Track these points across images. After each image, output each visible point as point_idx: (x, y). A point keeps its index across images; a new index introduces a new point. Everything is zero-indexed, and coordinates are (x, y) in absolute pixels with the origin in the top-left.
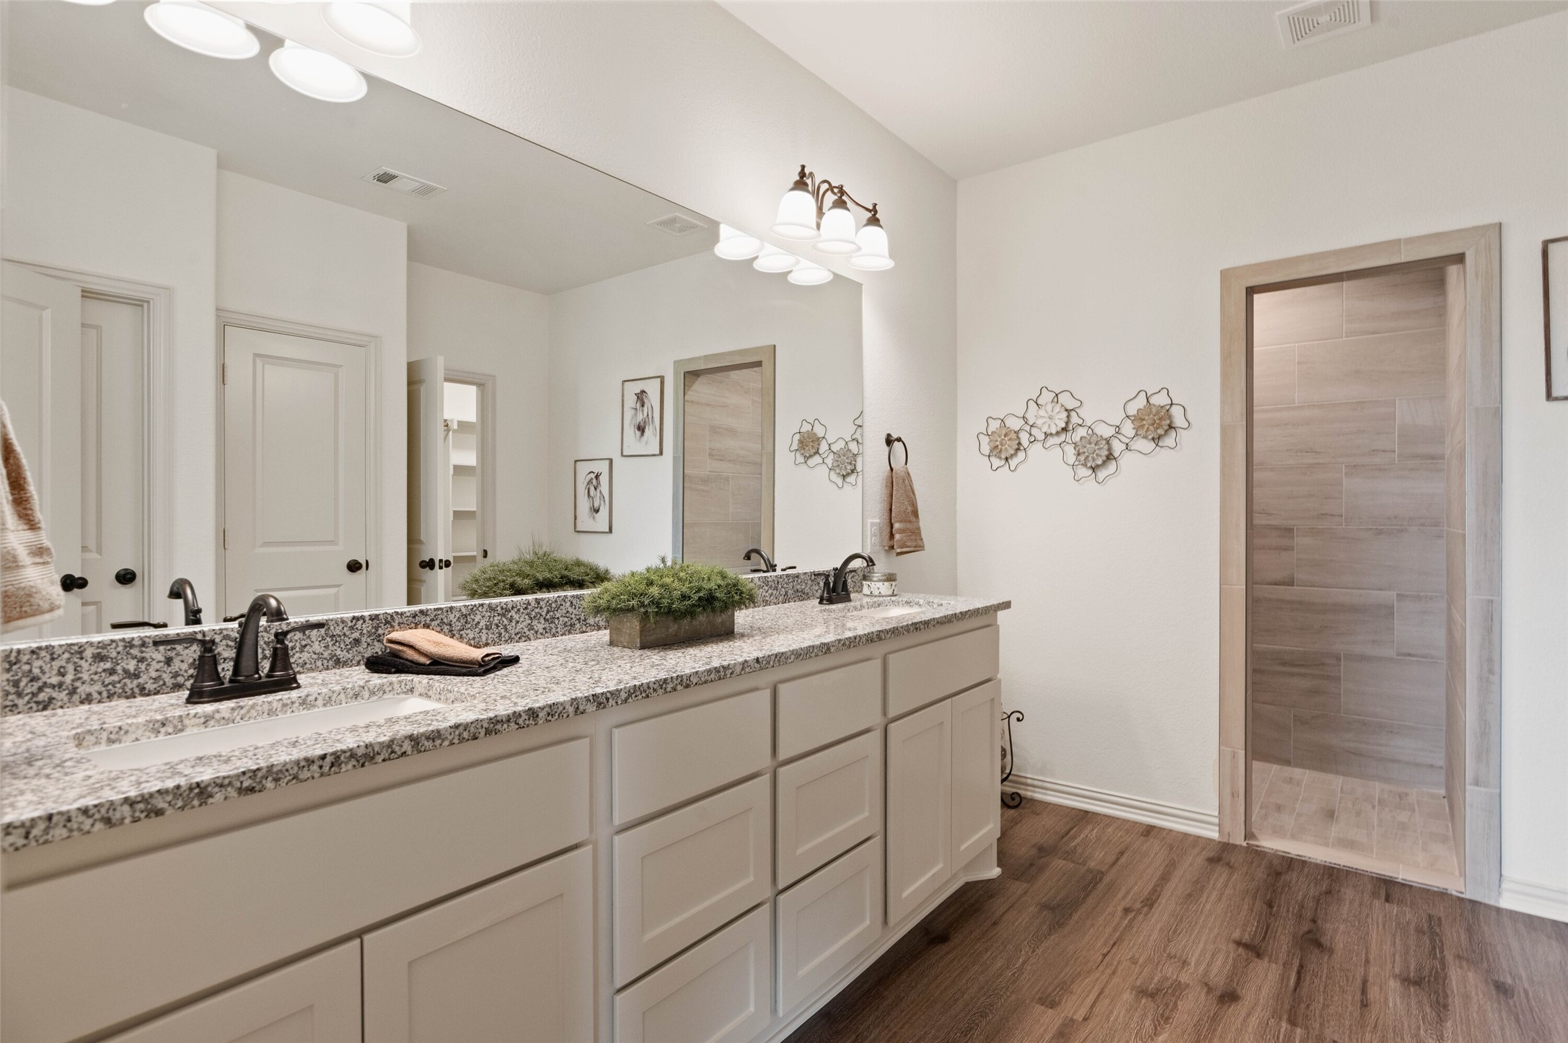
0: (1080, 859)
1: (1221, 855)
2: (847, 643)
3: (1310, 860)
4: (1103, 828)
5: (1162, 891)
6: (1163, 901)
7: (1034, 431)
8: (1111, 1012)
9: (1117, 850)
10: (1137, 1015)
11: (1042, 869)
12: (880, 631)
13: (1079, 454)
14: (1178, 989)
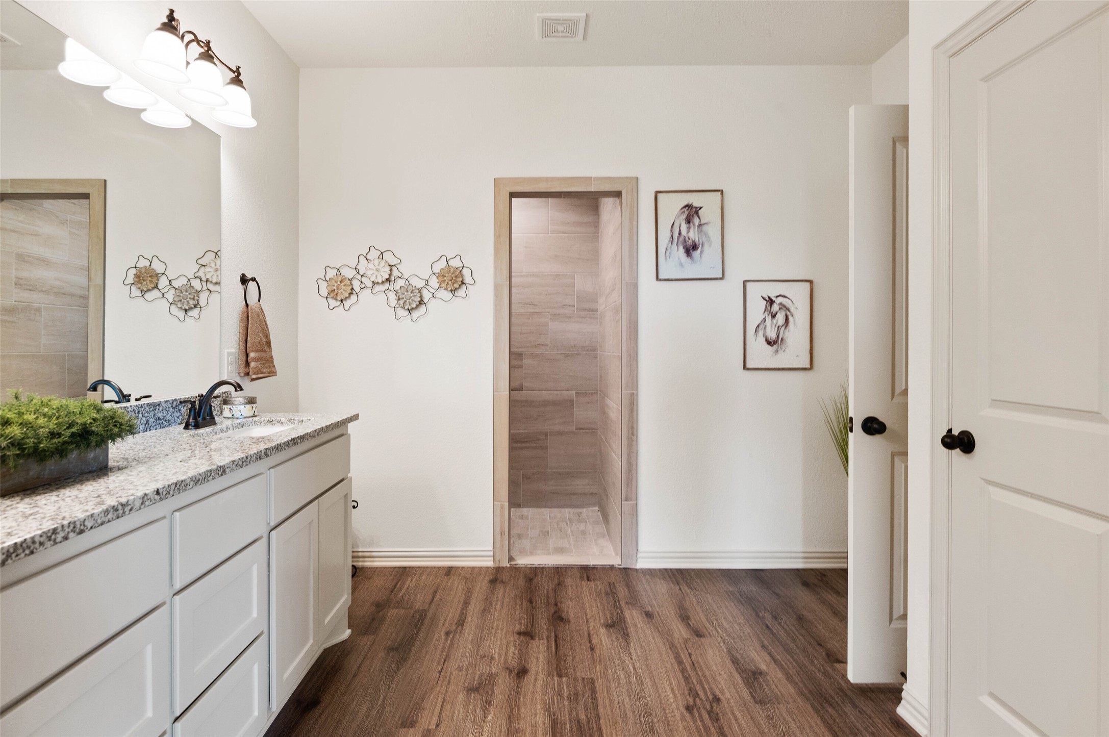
0: (408, 604)
1: (496, 577)
2: (240, 463)
3: (545, 566)
4: (419, 577)
5: (466, 612)
6: (469, 619)
7: (364, 279)
8: (454, 713)
9: (432, 591)
10: (471, 707)
11: (382, 620)
12: (267, 449)
13: (399, 299)
14: (492, 678)
